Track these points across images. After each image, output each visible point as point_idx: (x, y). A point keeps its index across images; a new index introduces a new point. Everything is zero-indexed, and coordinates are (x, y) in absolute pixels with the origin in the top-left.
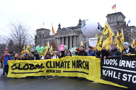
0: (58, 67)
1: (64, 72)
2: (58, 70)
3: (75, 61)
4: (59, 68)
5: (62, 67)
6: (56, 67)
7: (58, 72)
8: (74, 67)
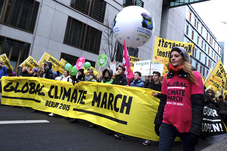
0: (66, 99)
1: (74, 109)
2: (65, 105)
3: (100, 93)
4: (68, 100)
5: (74, 100)
6: (63, 99)
7: (63, 109)
8: (96, 104)
